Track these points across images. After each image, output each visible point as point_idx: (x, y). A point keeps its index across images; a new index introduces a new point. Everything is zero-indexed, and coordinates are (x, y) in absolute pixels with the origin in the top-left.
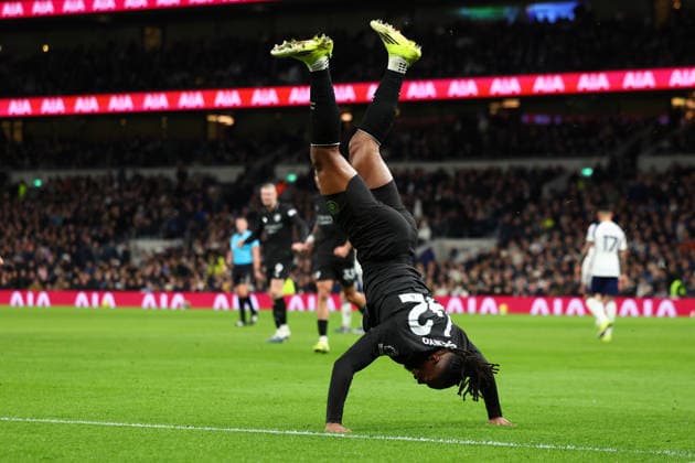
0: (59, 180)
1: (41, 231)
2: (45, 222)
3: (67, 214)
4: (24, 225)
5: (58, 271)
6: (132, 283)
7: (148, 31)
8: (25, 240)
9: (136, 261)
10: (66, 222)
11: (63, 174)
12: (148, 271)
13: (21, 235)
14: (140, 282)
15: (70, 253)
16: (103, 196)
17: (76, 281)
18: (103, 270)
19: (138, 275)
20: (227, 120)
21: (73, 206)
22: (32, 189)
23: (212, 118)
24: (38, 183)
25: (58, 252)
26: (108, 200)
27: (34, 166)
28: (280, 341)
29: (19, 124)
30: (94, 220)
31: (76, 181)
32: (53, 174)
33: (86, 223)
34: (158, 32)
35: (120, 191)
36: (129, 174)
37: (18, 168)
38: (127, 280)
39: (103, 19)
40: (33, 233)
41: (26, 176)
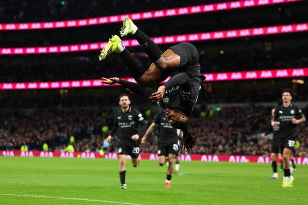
0: (227, 108)
1: (220, 129)
2: (221, 126)
3: (231, 122)
4: (212, 126)
5: (227, 147)
6: (259, 152)
7: (266, 44)
8: (213, 133)
9: (261, 143)
10: (230, 126)
11: (229, 105)
12: (266, 147)
13: (211, 131)
14: (262, 151)
15: (232, 139)
16: (246, 115)
17: (234, 151)
18: (247, 147)
19: (261, 148)
20: (301, 82)
21: (233, 119)
22: (216, 112)
23: (294, 81)
24: (218, 109)
25: (227, 138)
26: (249, 116)
27: (217, 102)
28: (274, 178)
29: (210, 84)
30: (242, 125)
31: (234, 109)
32: (225, 105)
33: (239, 126)
34: (270, 44)
35: (253, 112)
36: (257, 105)
37: (211, 103)
38: (257, 151)
39: (247, 39)
40: (216, 130)
41: (213, 106)
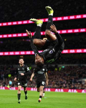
0: (68, 67)
2: (65, 75)
3: (69, 73)
4: (60, 75)
5: (67, 85)
6: (82, 88)
8: (61, 78)
9: (83, 83)
10: (69, 75)
11: (68, 65)
12: (85, 85)
13: (60, 77)
14: (84, 87)
15: (70, 81)
17: (71, 87)
18: (77, 85)
19: (83, 86)
21: (70, 72)
22: (62, 68)
24: (63, 67)
25: (67, 81)
26: (78, 71)
27: (63, 64)
30: (74, 75)
31: (71, 67)
32: (66, 65)
33: (73, 75)
35: (80, 69)
36: (82, 65)
37: (59, 64)
38: (81, 87)
39: (77, 34)
40: (62, 77)
41: (61, 65)
